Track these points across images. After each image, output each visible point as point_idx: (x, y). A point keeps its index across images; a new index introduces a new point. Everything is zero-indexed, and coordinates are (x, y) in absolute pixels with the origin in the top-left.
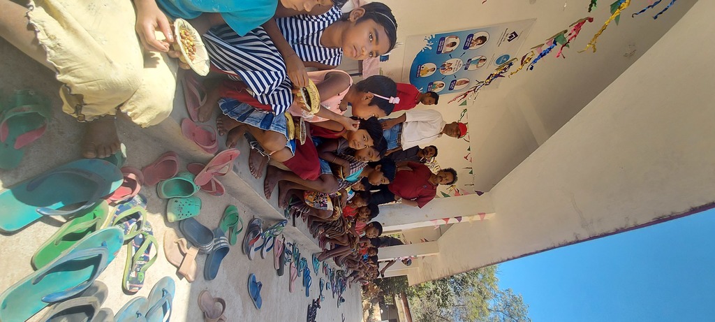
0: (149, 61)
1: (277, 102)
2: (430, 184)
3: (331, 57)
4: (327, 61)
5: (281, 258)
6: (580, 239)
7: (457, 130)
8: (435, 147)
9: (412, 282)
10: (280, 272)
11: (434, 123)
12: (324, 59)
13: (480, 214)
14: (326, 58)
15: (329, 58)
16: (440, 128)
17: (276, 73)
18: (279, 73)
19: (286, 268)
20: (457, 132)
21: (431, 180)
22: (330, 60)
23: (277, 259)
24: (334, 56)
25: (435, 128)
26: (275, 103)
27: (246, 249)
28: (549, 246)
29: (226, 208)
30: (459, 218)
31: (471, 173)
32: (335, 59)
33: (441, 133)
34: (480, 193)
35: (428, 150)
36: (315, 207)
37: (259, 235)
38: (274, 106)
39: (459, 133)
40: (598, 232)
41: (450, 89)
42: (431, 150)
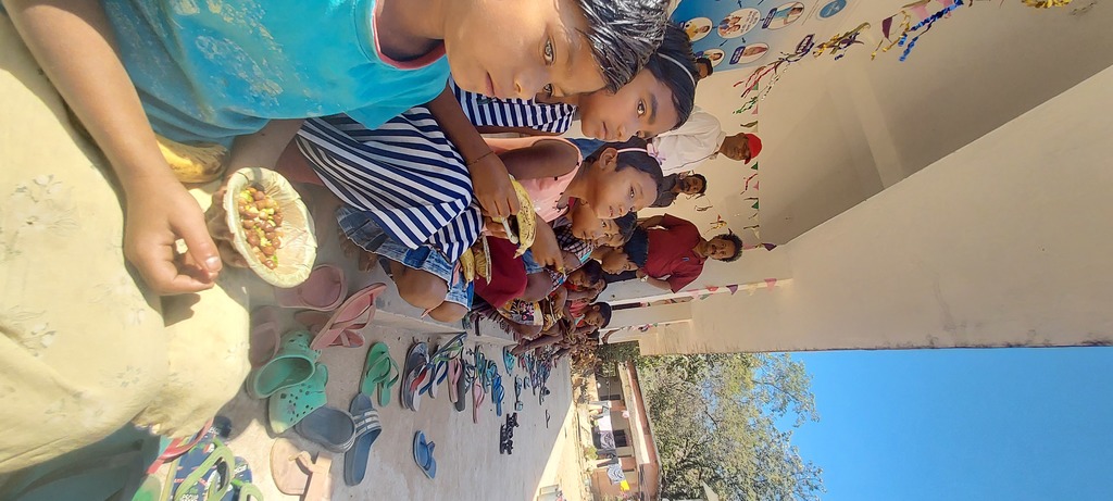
0: (173, 306)
1: (453, 237)
2: (695, 255)
3: (554, 118)
4: (546, 126)
5: (459, 384)
6: (935, 345)
7: (743, 147)
8: (702, 178)
9: (644, 351)
10: (459, 406)
11: (705, 138)
12: (540, 122)
13: (766, 281)
14: (545, 121)
15: (550, 120)
16: (715, 143)
17: (453, 205)
18: (459, 203)
19: (468, 396)
20: (744, 152)
21: (697, 250)
22: (551, 125)
23: (454, 387)
24: (559, 117)
25: (706, 145)
26: (448, 240)
27: (405, 400)
28: (881, 345)
29: (369, 351)
30: (733, 287)
31: (756, 206)
32: (561, 121)
33: (717, 153)
34: (770, 247)
35: (691, 182)
36: (514, 319)
37: (425, 370)
38: (446, 247)
39: (747, 154)
40: (972, 341)
41: (732, 62)
42: (695, 183)
